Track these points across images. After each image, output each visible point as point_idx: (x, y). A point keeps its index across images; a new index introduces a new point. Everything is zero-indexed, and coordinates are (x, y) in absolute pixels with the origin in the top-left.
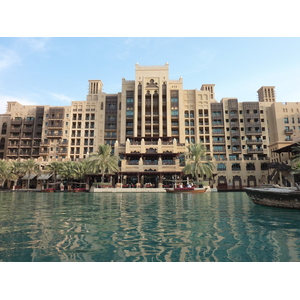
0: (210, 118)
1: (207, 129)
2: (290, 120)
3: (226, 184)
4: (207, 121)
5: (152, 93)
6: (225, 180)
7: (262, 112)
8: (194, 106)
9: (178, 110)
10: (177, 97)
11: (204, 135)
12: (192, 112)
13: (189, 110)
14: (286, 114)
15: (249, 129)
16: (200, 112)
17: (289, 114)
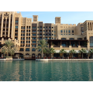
0: (31, 29)
1: (29, 34)
2: (63, 31)
3: (35, 57)
4: (30, 31)
5: (6, 18)
6: (35, 55)
7: (53, 27)
8: (25, 24)
9: (18, 26)
10: (18, 21)
11: (28, 36)
12: (24, 27)
13: (23, 26)
14: (62, 28)
15: (47, 34)
16: (27, 27)
17: (63, 29)
